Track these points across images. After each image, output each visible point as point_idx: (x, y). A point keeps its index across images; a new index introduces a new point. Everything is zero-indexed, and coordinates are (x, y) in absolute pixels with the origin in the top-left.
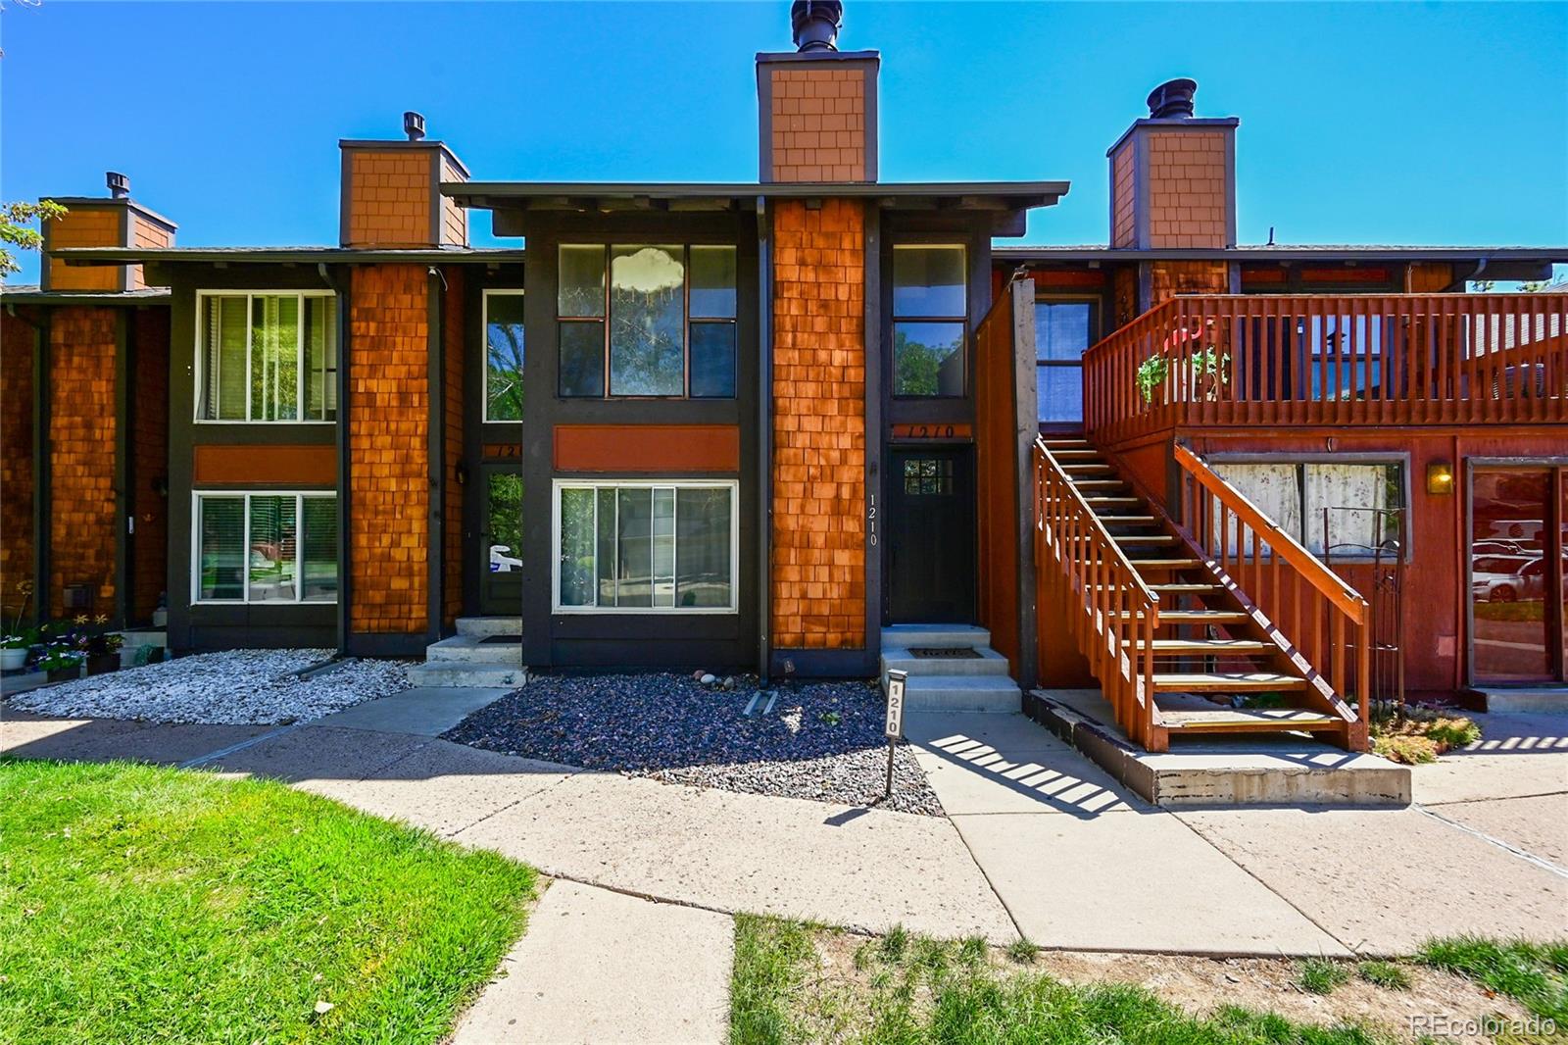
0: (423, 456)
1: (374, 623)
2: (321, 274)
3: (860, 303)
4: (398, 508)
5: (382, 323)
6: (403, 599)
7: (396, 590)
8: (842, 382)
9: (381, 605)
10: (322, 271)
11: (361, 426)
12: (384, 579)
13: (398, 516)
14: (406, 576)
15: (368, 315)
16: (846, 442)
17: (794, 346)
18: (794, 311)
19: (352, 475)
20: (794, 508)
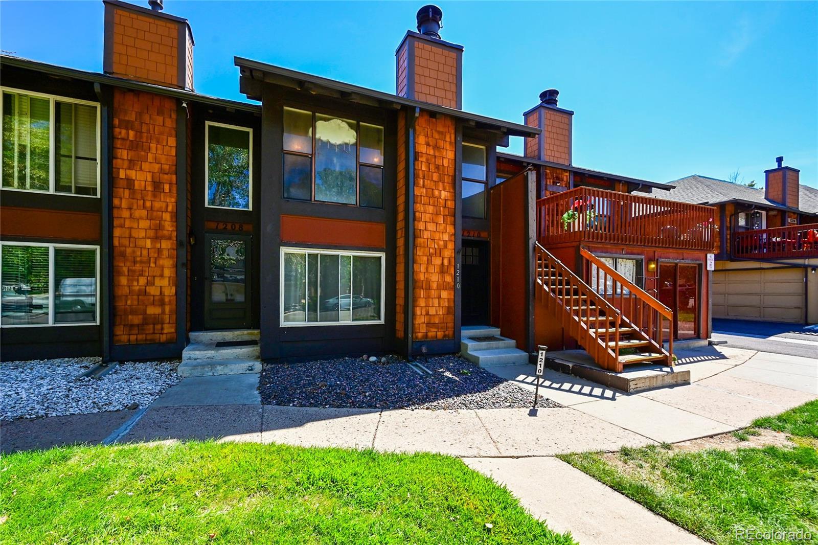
0: (172, 226)
1: (133, 338)
2: (96, 90)
3: (453, 169)
4: (152, 260)
5: (139, 132)
6: (157, 321)
7: (151, 315)
8: (445, 207)
9: (138, 325)
10: (97, 88)
11: (122, 200)
12: (141, 307)
13: (152, 265)
14: (159, 305)
15: (128, 125)
16: (446, 237)
17: (424, 186)
18: (424, 168)
19: (114, 235)
20: (423, 269)
